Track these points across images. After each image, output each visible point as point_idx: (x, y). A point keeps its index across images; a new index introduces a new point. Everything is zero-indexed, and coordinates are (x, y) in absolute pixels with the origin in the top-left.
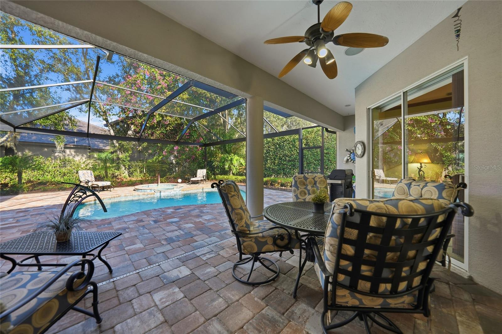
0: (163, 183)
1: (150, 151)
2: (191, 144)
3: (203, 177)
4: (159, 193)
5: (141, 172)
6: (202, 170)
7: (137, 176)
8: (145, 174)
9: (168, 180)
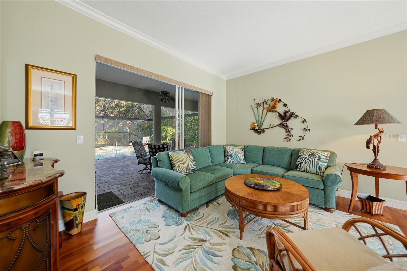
0: (119, 145)
1: (110, 124)
2: (139, 119)
3: (147, 142)
4: (116, 151)
5: (104, 138)
6: (146, 137)
7: (101, 141)
8: (107, 140)
9: (123, 144)
